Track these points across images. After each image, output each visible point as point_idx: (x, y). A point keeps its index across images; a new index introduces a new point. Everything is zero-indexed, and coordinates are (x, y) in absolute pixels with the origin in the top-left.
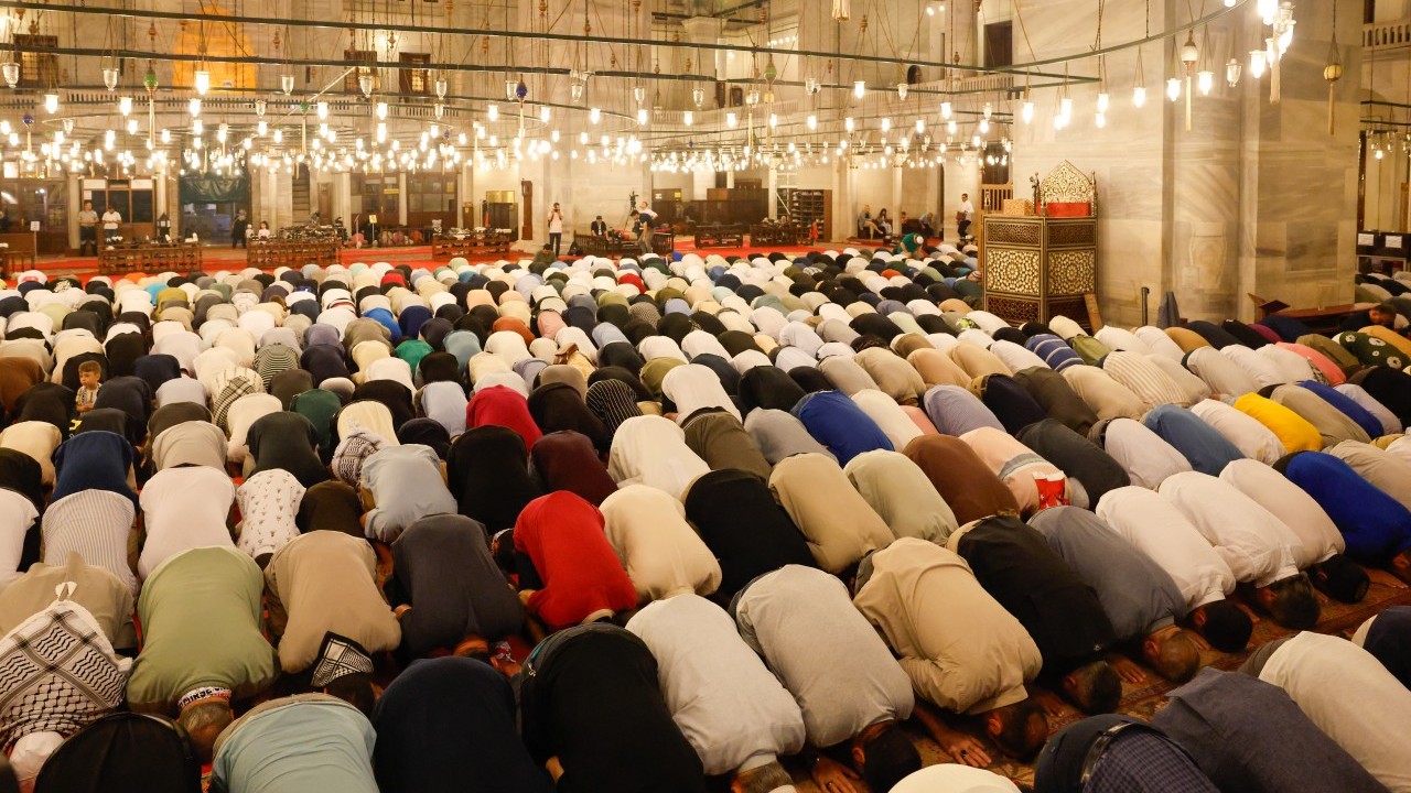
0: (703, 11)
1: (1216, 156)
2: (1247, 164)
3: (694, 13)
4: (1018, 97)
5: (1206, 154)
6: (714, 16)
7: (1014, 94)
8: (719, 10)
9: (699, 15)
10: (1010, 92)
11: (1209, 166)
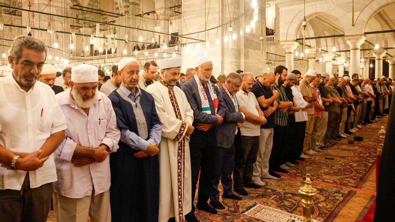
0: (86, 25)
1: (234, 63)
2: (241, 65)
3: (84, 26)
4: (183, 46)
5: (231, 63)
6: (90, 27)
7: (182, 45)
8: (91, 26)
9: (85, 27)
10: (181, 45)
11: (232, 66)
